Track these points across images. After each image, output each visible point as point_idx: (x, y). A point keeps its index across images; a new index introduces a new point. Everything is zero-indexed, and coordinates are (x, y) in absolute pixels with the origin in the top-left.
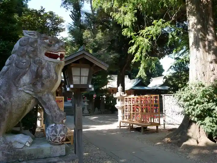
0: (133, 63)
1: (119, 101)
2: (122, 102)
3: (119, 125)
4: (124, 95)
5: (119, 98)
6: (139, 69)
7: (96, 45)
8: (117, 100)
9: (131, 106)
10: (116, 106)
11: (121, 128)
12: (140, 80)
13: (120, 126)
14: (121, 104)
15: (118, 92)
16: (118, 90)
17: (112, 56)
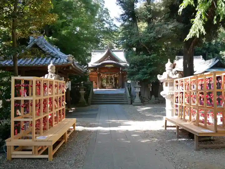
0: (181, 13)
1: (166, 85)
2: (171, 88)
3: (164, 125)
4: (175, 76)
5: (167, 81)
6: (193, 22)
7: (149, 15)
8: (164, 85)
9: (183, 95)
10: (162, 93)
11: (167, 128)
12: (218, 60)
13: (166, 126)
14: (170, 90)
15: (165, 71)
16: (166, 69)
17: (170, 26)
